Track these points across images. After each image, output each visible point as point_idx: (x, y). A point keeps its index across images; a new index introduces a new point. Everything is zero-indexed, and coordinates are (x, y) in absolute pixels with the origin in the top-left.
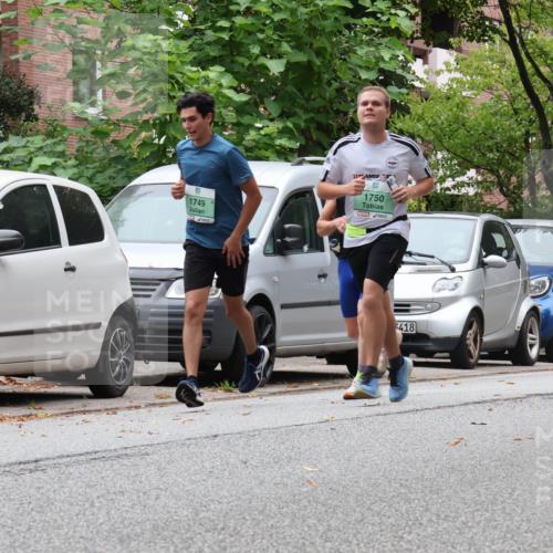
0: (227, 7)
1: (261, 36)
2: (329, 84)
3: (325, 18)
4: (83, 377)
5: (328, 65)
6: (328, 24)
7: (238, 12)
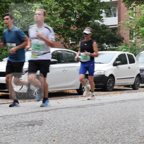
4: (131, 86)
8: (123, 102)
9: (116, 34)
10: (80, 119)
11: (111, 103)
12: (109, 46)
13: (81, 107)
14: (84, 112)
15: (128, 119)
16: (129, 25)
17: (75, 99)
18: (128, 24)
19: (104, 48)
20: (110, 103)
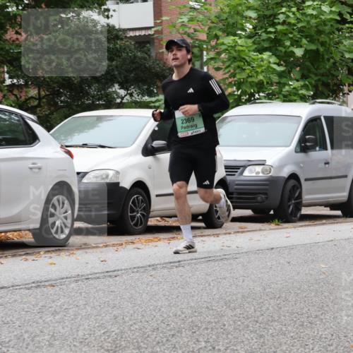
0: (273, 21)
1: (291, 36)
2: (328, 60)
3: (325, 25)
4: (200, 217)
5: (328, 51)
6: (327, 29)
7: (279, 23)
8: (177, 267)
9: (149, 56)
10: (40, 321)
11: (137, 272)
12: (131, 95)
13: (47, 284)
14: (54, 302)
15: (190, 320)
16: (187, 29)
17: (27, 260)
18: (183, 25)
19: (115, 99)
20: (135, 270)
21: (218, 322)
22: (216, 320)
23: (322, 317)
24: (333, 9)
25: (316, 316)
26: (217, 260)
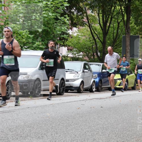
2: (52, 34)
21: (6, 137)
22: (5, 136)
23: (47, 134)
24: (53, 14)
25: (45, 134)
26: (7, 112)
